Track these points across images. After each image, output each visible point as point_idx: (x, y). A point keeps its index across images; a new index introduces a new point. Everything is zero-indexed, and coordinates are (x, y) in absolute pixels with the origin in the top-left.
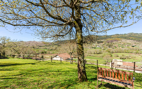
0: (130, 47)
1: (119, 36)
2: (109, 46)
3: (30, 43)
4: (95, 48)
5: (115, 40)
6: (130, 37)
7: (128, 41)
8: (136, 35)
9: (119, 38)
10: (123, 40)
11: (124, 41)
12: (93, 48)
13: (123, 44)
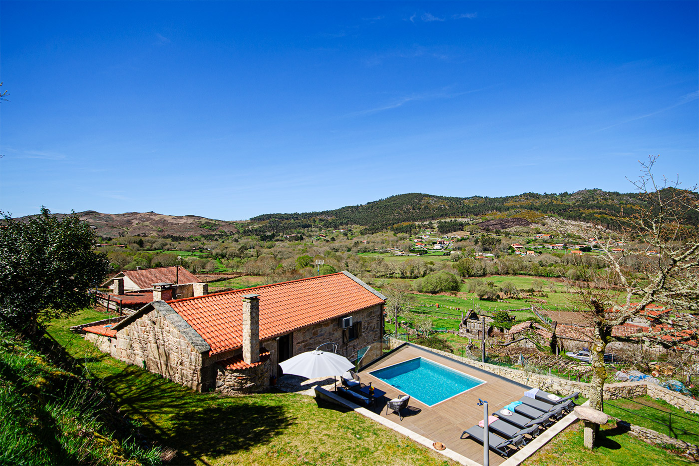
0: (575, 250)
1: (537, 203)
2: (484, 243)
3: (129, 222)
4: (423, 253)
5: (519, 221)
6: (584, 208)
7: (572, 227)
8: (610, 202)
9: (537, 209)
10: (549, 221)
11: (553, 223)
12: (413, 251)
13: (547, 237)
